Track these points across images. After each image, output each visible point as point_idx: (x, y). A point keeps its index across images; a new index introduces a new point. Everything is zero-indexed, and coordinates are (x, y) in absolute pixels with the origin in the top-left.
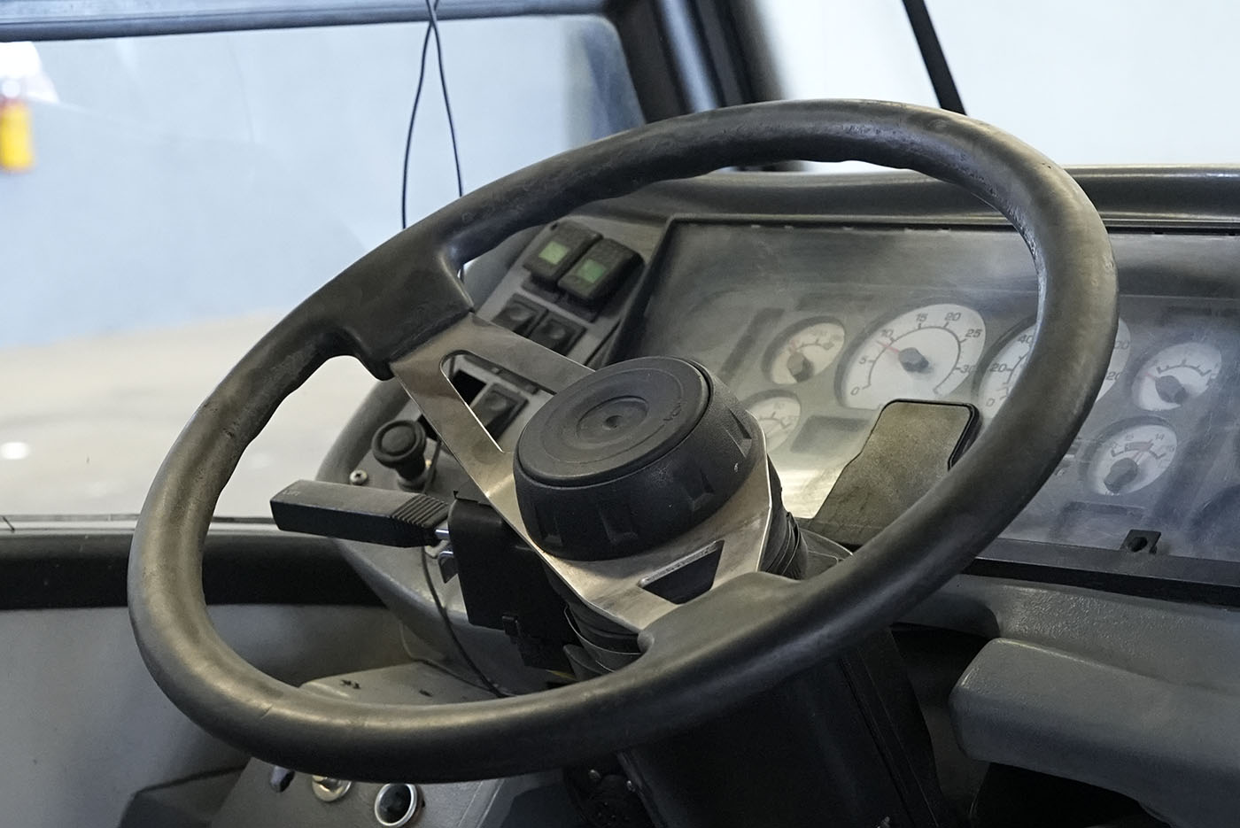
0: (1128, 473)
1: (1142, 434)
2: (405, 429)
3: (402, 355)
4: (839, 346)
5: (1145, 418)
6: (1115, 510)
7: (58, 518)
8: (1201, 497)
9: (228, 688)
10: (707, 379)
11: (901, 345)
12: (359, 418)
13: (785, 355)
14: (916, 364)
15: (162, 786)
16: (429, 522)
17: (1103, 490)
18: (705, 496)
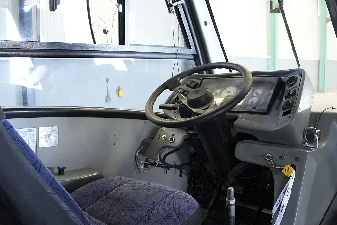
0: (252, 102)
1: (254, 98)
2: (173, 101)
3: (173, 89)
4: (220, 91)
5: (255, 96)
6: (251, 106)
7: (135, 110)
8: (261, 103)
9: (156, 119)
10: (208, 89)
11: (227, 91)
12: (167, 100)
13: (214, 92)
14: (229, 92)
15: (146, 139)
16: (177, 107)
17: (250, 104)
18: (208, 101)
